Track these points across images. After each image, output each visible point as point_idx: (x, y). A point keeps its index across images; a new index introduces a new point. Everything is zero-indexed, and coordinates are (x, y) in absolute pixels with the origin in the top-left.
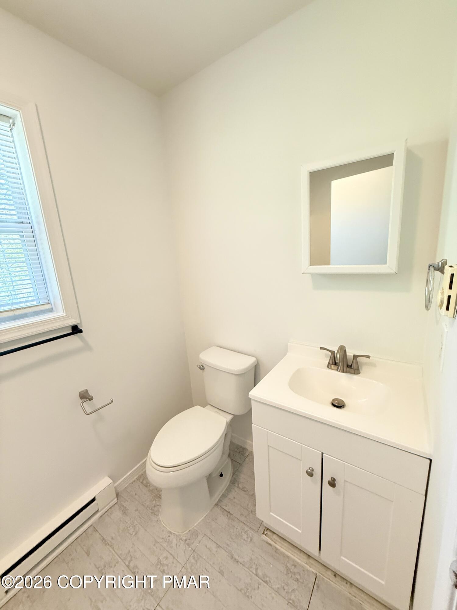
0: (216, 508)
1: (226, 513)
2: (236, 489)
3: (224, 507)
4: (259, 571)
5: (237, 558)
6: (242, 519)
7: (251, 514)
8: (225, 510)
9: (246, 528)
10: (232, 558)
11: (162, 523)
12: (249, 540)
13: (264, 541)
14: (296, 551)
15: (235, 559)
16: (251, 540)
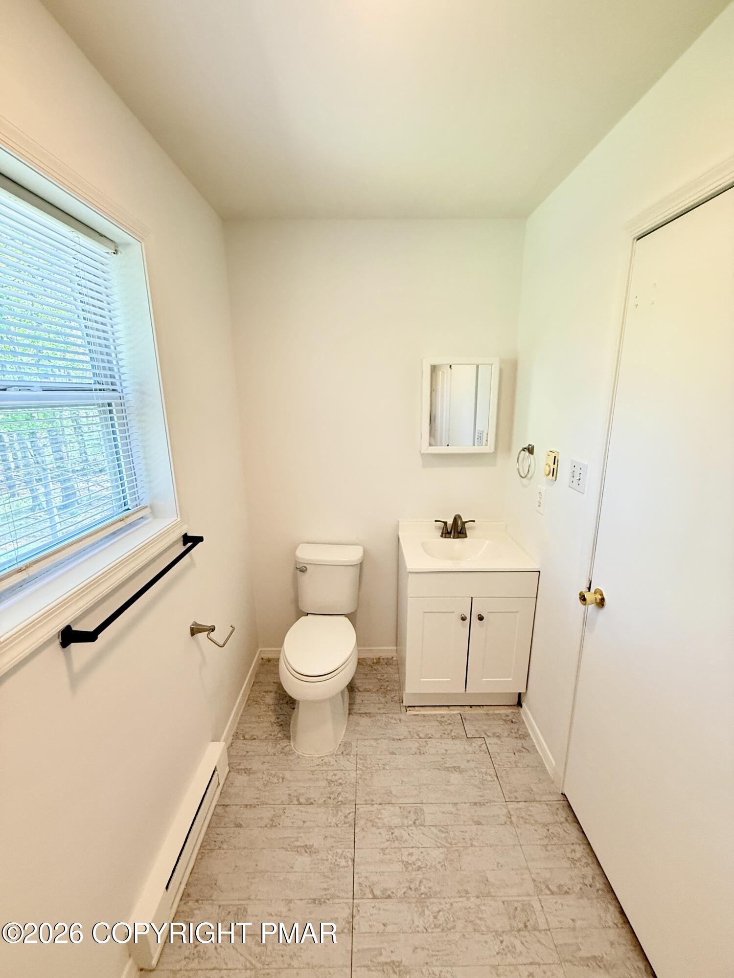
0: (351, 716)
1: (364, 715)
2: (359, 693)
3: (359, 712)
4: (420, 735)
5: (398, 737)
6: (382, 711)
7: (386, 704)
8: (362, 713)
9: (390, 716)
10: (394, 740)
11: (305, 755)
12: (398, 721)
13: (411, 715)
14: (437, 708)
15: (397, 739)
16: (400, 720)
